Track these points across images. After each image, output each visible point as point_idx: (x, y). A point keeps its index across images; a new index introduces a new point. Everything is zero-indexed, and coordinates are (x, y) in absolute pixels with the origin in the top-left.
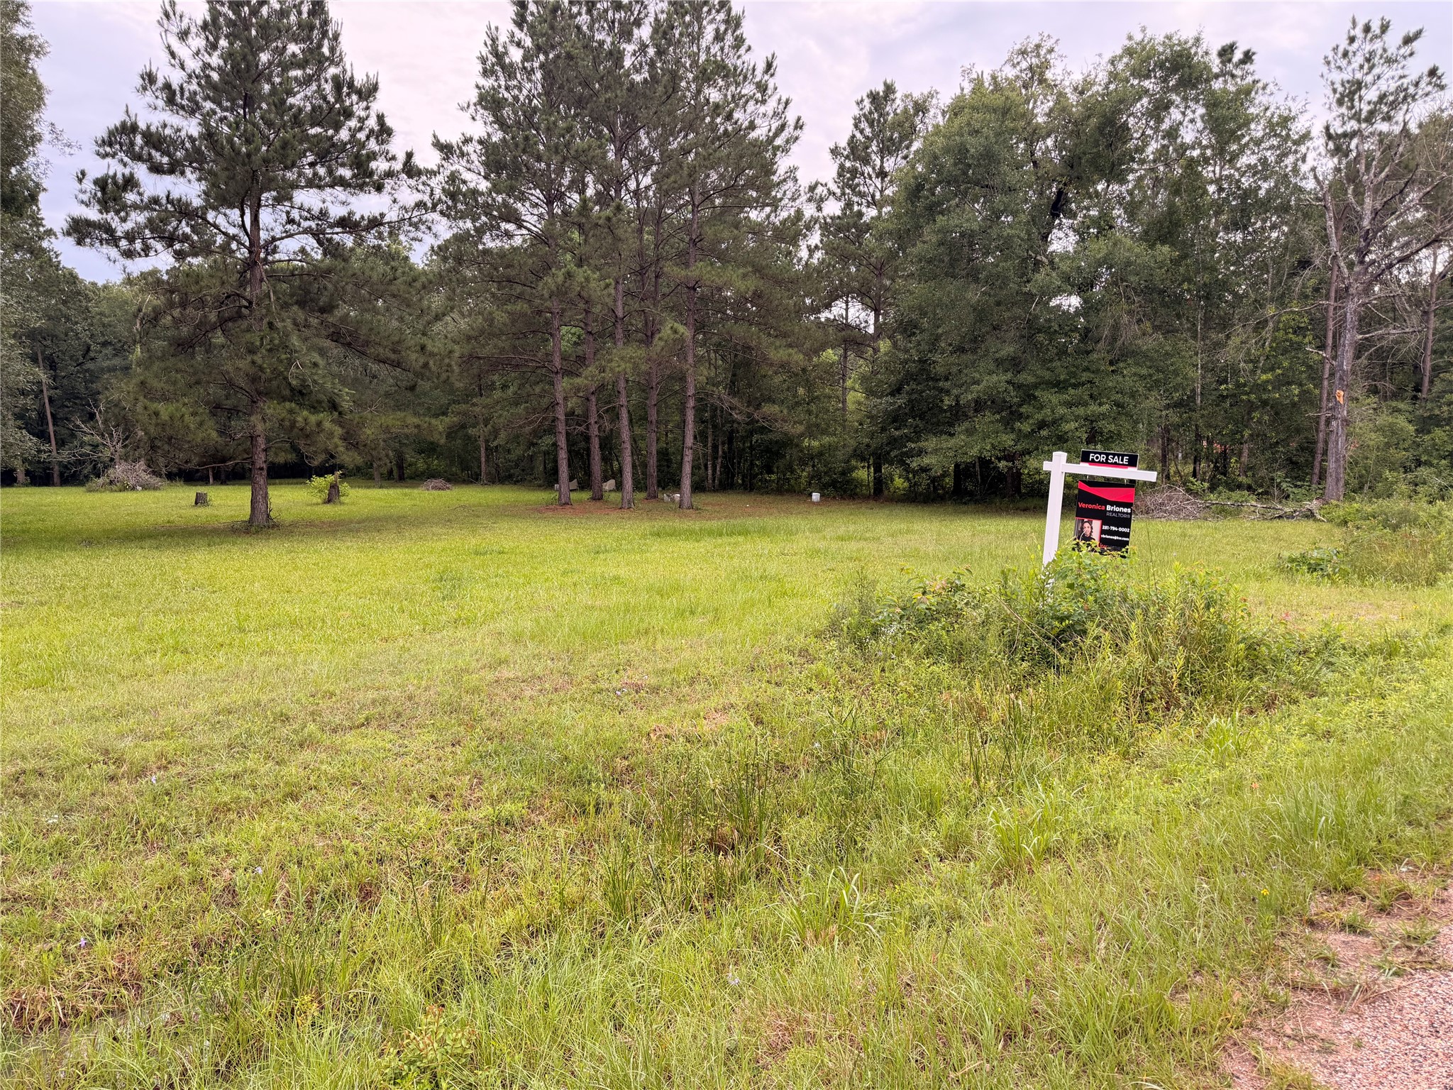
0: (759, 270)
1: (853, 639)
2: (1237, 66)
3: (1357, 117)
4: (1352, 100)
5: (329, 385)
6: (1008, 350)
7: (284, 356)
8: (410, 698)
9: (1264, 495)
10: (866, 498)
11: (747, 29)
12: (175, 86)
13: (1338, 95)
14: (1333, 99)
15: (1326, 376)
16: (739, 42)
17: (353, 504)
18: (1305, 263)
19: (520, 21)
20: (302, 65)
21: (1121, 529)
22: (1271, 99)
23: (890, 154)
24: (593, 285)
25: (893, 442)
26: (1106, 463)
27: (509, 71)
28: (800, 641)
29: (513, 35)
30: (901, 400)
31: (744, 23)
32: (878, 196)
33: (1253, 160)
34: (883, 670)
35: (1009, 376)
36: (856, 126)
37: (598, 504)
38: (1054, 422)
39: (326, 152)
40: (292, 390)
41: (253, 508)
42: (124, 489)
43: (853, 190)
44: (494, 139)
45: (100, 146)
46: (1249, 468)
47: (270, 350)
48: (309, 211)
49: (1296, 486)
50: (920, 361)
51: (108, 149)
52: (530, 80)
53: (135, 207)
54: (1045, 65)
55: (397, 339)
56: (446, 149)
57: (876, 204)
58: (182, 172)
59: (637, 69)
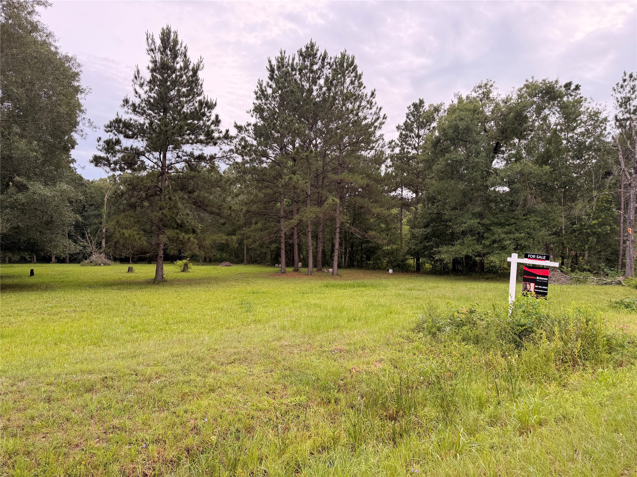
0: (369, 176)
1: (430, 333)
2: (573, 91)
3: (629, 112)
4: (626, 105)
5: (193, 223)
6: (478, 209)
7: (175, 211)
8: (249, 352)
9: (597, 274)
10: (413, 272)
11: (363, 80)
12: (137, 105)
13: (619, 103)
14: (618, 105)
15: (622, 221)
16: (360, 85)
17: (193, 272)
18: (608, 174)
19: (271, 78)
20: (186, 96)
21: (543, 287)
22: (590, 105)
23: (422, 128)
24: (300, 182)
25: (425, 248)
26: (536, 259)
27: (266, 97)
28: (405, 333)
29: (268, 83)
30: (429, 230)
31: (362, 77)
32: (417, 145)
33: (583, 130)
34: (445, 347)
35: (479, 220)
36: (407, 117)
37: (297, 273)
38: (500, 241)
39: (194, 130)
40: (178, 224)
41: (157, 274)
42: (96, 265)
43: (406, 143)
44: (259, 124)
45: (106, 128)
46: (588, 262)
47: (169, 209)
48: (186, 153)
49: (611, 270)
50: (437, 213)
51: (109, 129)
52: (275, 101)
53: (119, 151)
54: (489, 92)
55: (220, 204)
56: (239, 128)
57: (416, 148)
58: (137, 138)
59: (318, 96)
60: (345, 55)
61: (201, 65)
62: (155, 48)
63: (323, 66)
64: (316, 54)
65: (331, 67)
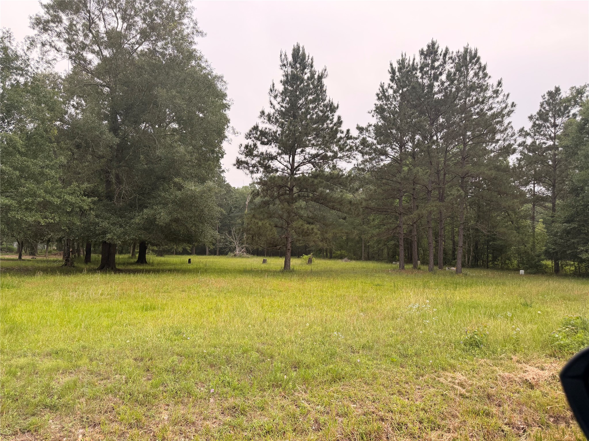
11: (487, 71)
12: (271, 115)
16: (485, 75)
17: (316, 265)
19: (392, 79)
20: (313, 103)
23: (559, 116)
27: (387, 98)
29: (389, 84)
31: (487, 68)
32: (553, 135)
36: (541, 106)
37: (416, 270)
41: (285, 265)
42: (238, 257)
43: (540, 133)
44: (380, 124)
45: (247, 135)
51: (249, 136)
52: (395, 101)
53: (256, 156)
55: (341, 200)
56: (360, 129)
57: (552, 138)
58: (271, 144)
59: (439, 92)
60: (467, 49)
61: (326, 73)
62: (287, 63)
63: (445, 62)
64: (437, 51)
65: (453, 61)
